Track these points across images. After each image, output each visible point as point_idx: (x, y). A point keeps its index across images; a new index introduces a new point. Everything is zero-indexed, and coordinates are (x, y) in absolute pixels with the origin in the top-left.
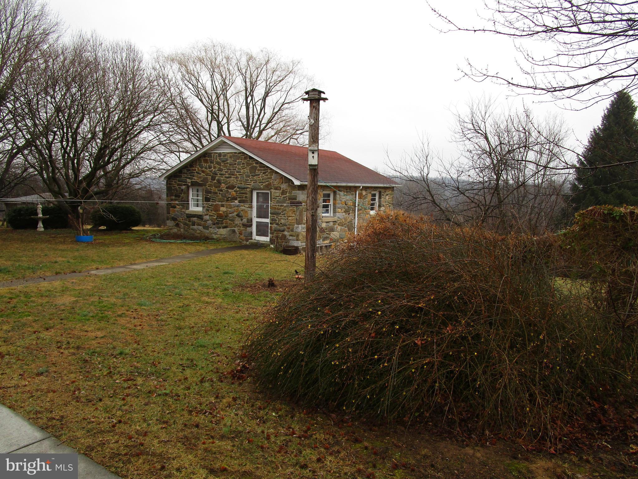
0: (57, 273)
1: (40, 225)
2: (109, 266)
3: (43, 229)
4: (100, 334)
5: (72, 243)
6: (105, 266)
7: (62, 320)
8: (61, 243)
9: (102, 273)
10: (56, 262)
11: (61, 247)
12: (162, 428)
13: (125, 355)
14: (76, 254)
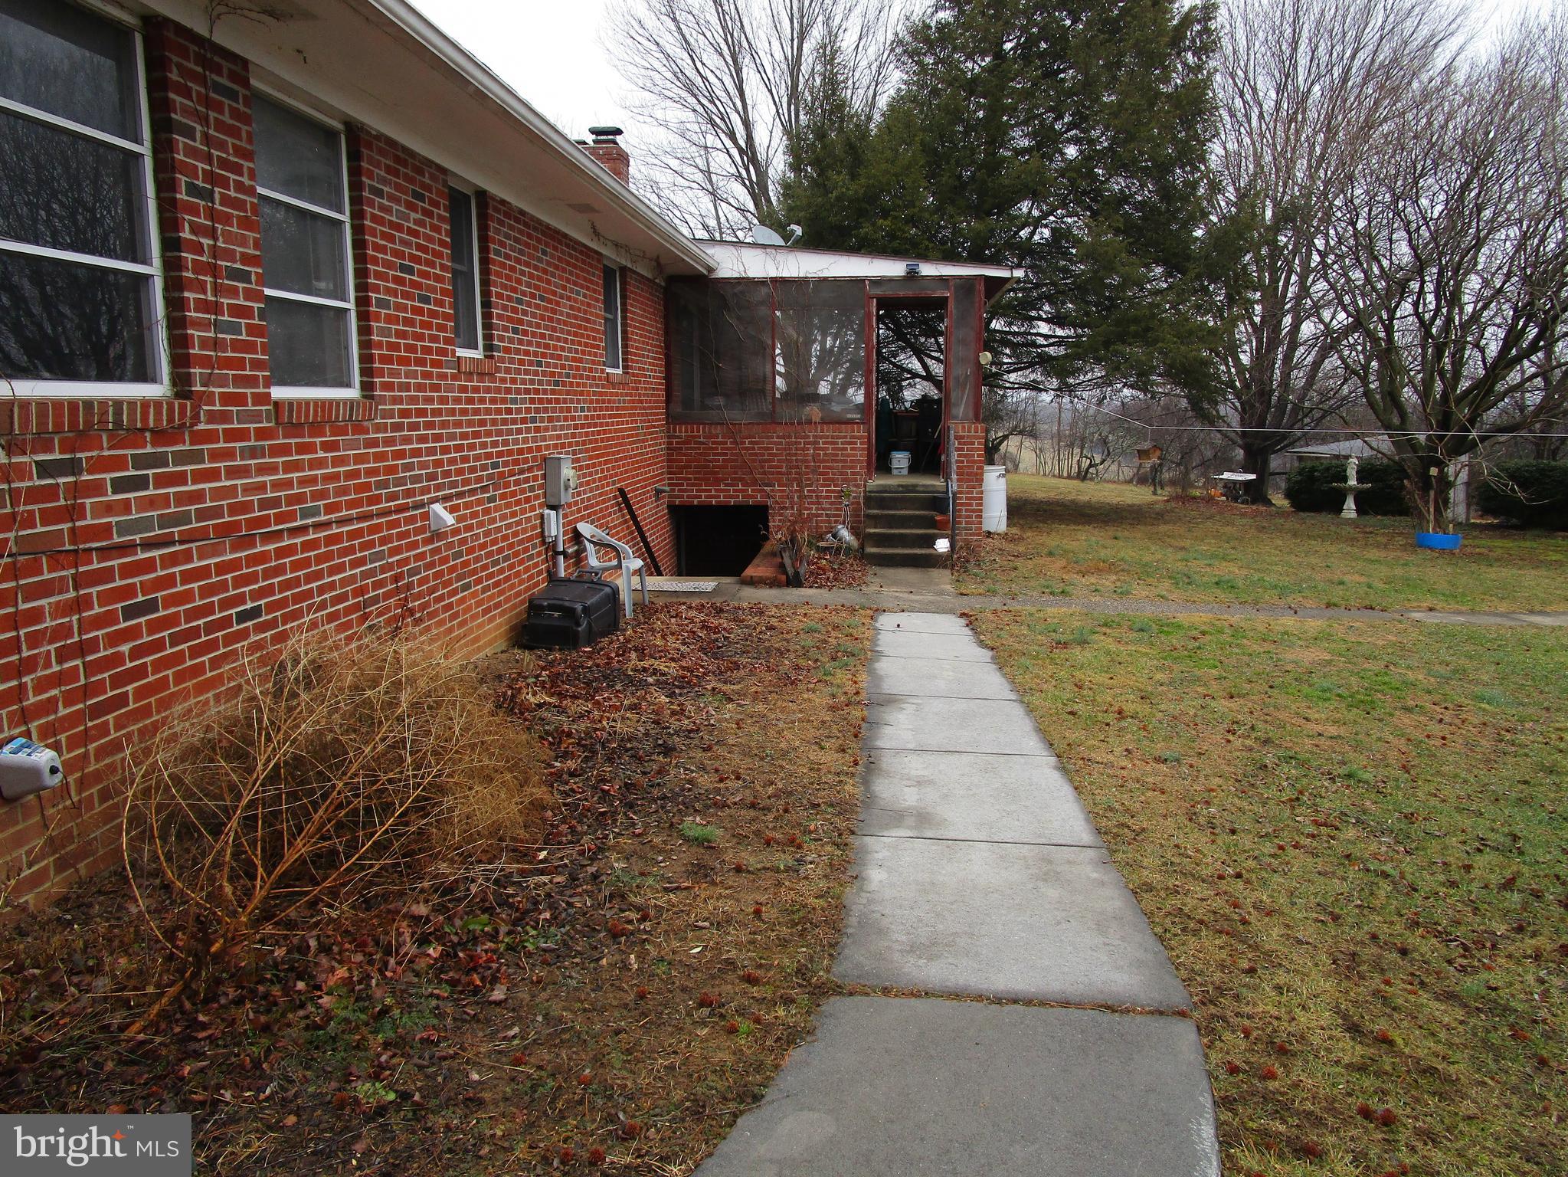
0: (1328, 606)
1: (1350, 504)
2: (1463, 608)
3: (1354, 515)
4: (1333, 730)
5: (1404, 548)
6: (1454, 606)
7: (1271, 687)
8: (1378, 546)
9: (1432, 619)
10: (1342, 583)
11: (1374, 554)
12: (1317, 920)
13: (1359, 781)
14: (1399, 571)
